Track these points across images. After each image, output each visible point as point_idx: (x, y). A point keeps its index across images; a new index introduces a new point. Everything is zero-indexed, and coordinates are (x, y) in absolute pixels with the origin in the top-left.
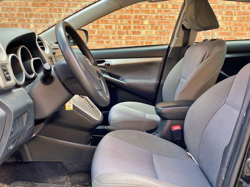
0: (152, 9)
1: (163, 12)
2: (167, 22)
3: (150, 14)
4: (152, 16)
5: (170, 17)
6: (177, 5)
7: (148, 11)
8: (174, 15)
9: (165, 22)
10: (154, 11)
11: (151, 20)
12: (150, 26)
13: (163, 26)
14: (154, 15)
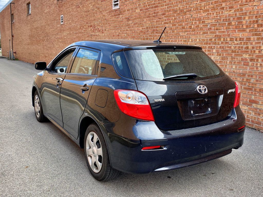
0: (218, 42)
1: (224, 44)
2: (227, 51)
3: (217, 45)
4: (217, 47)
5: (228, 47)
6: (232, 38)
7: (216, 43)
8: (231, 45)
9: (225, 51)
10: (219, 43)
11: (217, 49)
12: (216, 53)
13: (224, 53)
14: (219, 46)
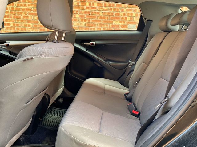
0: (82, 6)
1: (90, 9)
2: (93, 17)
3: (81, 10)
4: (82, 12)
5: (95, 13)
6: (101, 4)
7: (79, 7)
8: (99, 11)
9: (92, 16)
10: (83, 8)
11: (82, 15)
12: (80, 19)
13: (91, 19)
14: (83, 11)
